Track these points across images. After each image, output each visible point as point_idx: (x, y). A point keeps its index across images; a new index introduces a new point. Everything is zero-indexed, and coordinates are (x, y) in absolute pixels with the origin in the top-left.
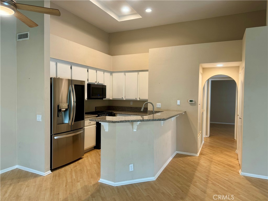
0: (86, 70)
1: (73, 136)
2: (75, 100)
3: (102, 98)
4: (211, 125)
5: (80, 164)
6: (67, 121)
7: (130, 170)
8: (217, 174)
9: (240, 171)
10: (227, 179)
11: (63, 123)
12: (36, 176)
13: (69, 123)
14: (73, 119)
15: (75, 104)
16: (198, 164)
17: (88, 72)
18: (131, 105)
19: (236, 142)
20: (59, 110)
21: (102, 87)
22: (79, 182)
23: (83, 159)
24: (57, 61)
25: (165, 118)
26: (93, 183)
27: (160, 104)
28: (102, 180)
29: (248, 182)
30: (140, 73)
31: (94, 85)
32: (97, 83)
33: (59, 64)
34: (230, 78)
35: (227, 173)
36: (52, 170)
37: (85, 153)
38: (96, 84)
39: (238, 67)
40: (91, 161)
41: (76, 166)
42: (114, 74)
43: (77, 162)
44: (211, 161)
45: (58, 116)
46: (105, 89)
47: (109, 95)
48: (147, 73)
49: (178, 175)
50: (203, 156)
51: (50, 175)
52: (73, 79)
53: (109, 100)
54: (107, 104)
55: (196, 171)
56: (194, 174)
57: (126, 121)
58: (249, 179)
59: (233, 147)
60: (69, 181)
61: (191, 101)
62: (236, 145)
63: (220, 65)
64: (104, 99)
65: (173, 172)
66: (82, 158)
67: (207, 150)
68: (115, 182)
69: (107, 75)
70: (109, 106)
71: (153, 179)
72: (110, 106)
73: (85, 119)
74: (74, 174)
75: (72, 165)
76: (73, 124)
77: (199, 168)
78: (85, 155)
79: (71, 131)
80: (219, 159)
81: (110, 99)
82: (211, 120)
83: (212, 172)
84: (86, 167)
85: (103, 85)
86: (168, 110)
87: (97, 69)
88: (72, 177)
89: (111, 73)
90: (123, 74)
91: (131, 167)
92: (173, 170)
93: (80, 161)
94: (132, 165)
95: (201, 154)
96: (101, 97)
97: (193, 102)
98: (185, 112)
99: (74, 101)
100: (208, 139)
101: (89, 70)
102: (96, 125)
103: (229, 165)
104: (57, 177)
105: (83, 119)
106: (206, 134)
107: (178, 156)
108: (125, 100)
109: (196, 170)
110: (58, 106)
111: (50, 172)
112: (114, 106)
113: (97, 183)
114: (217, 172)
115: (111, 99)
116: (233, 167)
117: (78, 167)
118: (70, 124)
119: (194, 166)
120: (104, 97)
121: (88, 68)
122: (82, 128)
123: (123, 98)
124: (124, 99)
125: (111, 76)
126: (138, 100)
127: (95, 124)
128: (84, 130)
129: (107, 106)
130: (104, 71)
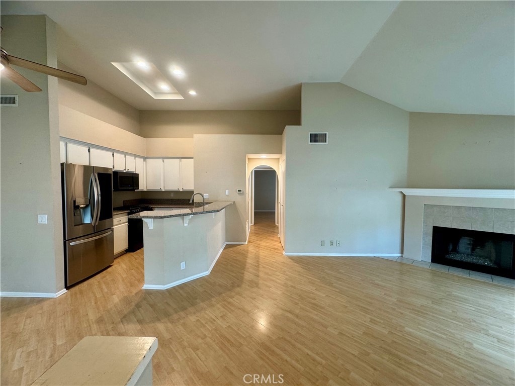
0: (111, 154)
1: (96, 240)
2: (99, 193)
3: (133, 190)
4: (255, 213)
5: (110, 273)
6: (87, 220)
7: (182, 269)
8: (266, 258)
9: (284, 252)
10: (274, 261)
11: (82, 224)
12: (40, 300)
13: (91, 223)
14: (97, 217)
15: (100, 198)
16: (247, 252)
17: (113, 156)
18: (172, 196)
19: (278, 227)
20: (76, 207)
21: (131, 176)
22: (114, 294)
23: (113, 267)
24: (67, 140)
25: (219, 209)
26: (135, 291)
27: (208, 194)
28: (146, 286)
29: (291, 260)
30: (182, 160)
31: (122, 173)
32: (127, 170)
33: (69, 145)
34: (272, 168)
35: (273, 256)
36: (67, 288)
37: (115, 259)
39: (278, 159)
40: (125, 267)
41: (104, 277)
42: (147, 160)
43: (104, 272)
44: (259, 247)
45: (74, 215)
46: (138, 178)
47: (143, 186)
48: (192, 160)
49: (231, 265)
50: (251, 243)
51: (65, 295)
52: (92, 165)
53: (143, 192)
54: (139, 197)
55: (247, 259)
56: (246, 262)
57: (177, 216)
58: (291, 258)
59: (274, 232)
60: (98, 296)
61: (239, 191)
62: (278, 230)
63: (264, 156)
64: (136, 191)
65: (225, 263)
66: (111, 266)
67: (253, 238)
68: (164, 285)
69: (140, 161)
71: (207, 273)
73: (114, 217)
74: (104, 287)
75: (98, 276)
76: (97, 224)
77: (249, 255)
78: (116, 261)
79: (95, 233)
80: (265, 244)
81: (143, 190)
82: (255, 209)
83: (262, 257)
84: (121, 275)
85: (135, 173)
86: (216, 201)
87: (125, 154)
88: (102, 291)
89: (145, 158)
90: (161, 160)
91: (183, 265)
92: (225, 261)
93: (109, 269)
94: (184, 262)
95: (249, 242)
96: (132, 188)
97: (241, 192)
98: (234, 202)
99: (98, 195)
100: (253, 227)
101: (115, 154)
103: (274, 249)
104: (78, 296)
105: (110, 216)
106: (251, 223)
107: (228, 247)
109: (247, 257)
110: (75, 202)
111: (65, 291)
113: (141, 291)
114: (266, 256)
115: (145, 190)
116: (277, 249)
117: (107, 277)
118: (93, 224)
119: (244, 254)
120: (136, 188)
121: (114, 151)
122: (111, 229)
124: (163, 190)
125: (145, 163)
126: (181, 190)
127: (126, 222)
128: (113, 230)
130: (136, 156)
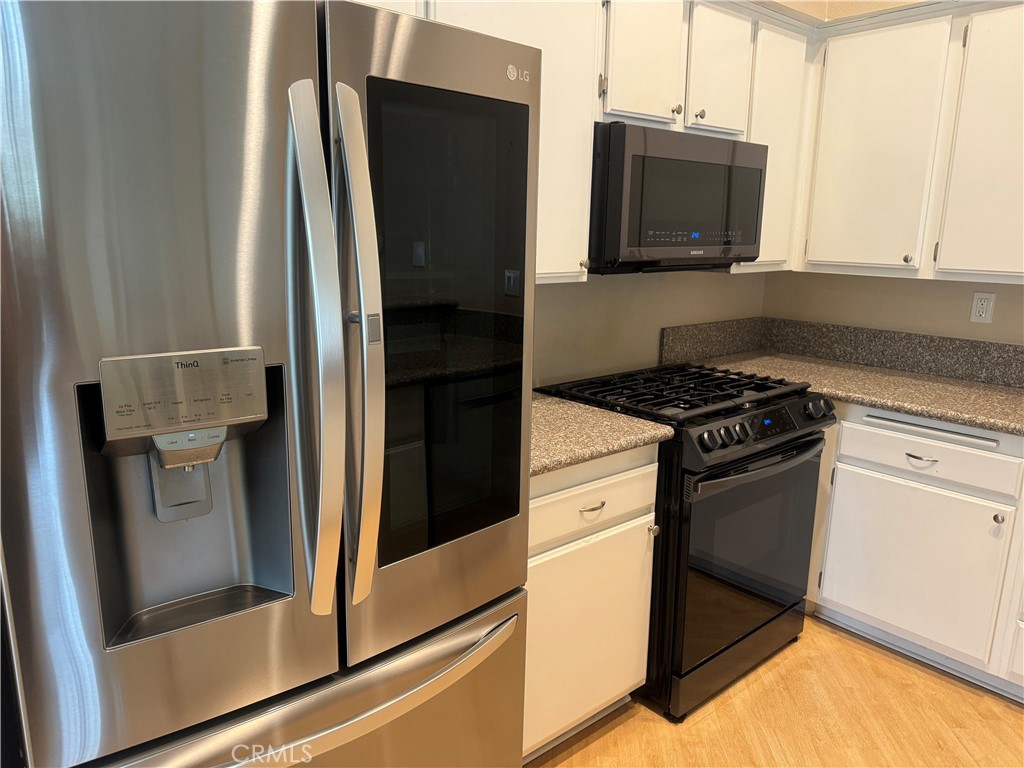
3: (722, 264)
18: (981, 320)
32: (691, 121)
38: (678, 127)
46: (757, 177)
64: (735, 269)
69: (783, 50)
70: (763, 318)
72: (773, 321)
81: (786, 268)
85: (743, 139)
89: (820, 35)
90: (945, 26)
96: (715, 251)
102: (652, 516)
108: (930, 276)
112: (812, 326)
115: (795, 265)
120: (739, 251)
123: (915, 263)
124: (925, 275)
127: (644, 511)
129: (753, 320)
130: (760, 13)
